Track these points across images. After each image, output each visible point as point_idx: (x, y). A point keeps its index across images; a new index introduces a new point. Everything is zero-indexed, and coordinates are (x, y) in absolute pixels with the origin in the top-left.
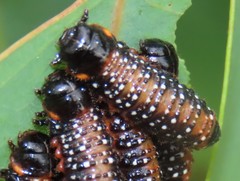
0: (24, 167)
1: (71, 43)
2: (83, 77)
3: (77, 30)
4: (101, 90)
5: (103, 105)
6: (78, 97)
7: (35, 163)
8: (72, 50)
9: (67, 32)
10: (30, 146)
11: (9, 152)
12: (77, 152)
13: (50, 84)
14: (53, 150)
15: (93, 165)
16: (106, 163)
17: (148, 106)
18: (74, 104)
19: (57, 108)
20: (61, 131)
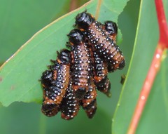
0: (61, 60)
1: (80, 18)
2: (82, 30)
3: (82, 14)
4: (87, 35)
5: (87, 41)
6: (80, 38)
7: (65, 60)
8: (80, 20)
9: (78, 15)
10: (64, 54)
11: (57, 55)
12: (78, 57)
13: (72, 33)
14: (71, 55)
15: (83, 62)
16: (87, 62)
17: (106, 49)
18: (78, 41)
19: (73, 42)
20: (74, 50)
